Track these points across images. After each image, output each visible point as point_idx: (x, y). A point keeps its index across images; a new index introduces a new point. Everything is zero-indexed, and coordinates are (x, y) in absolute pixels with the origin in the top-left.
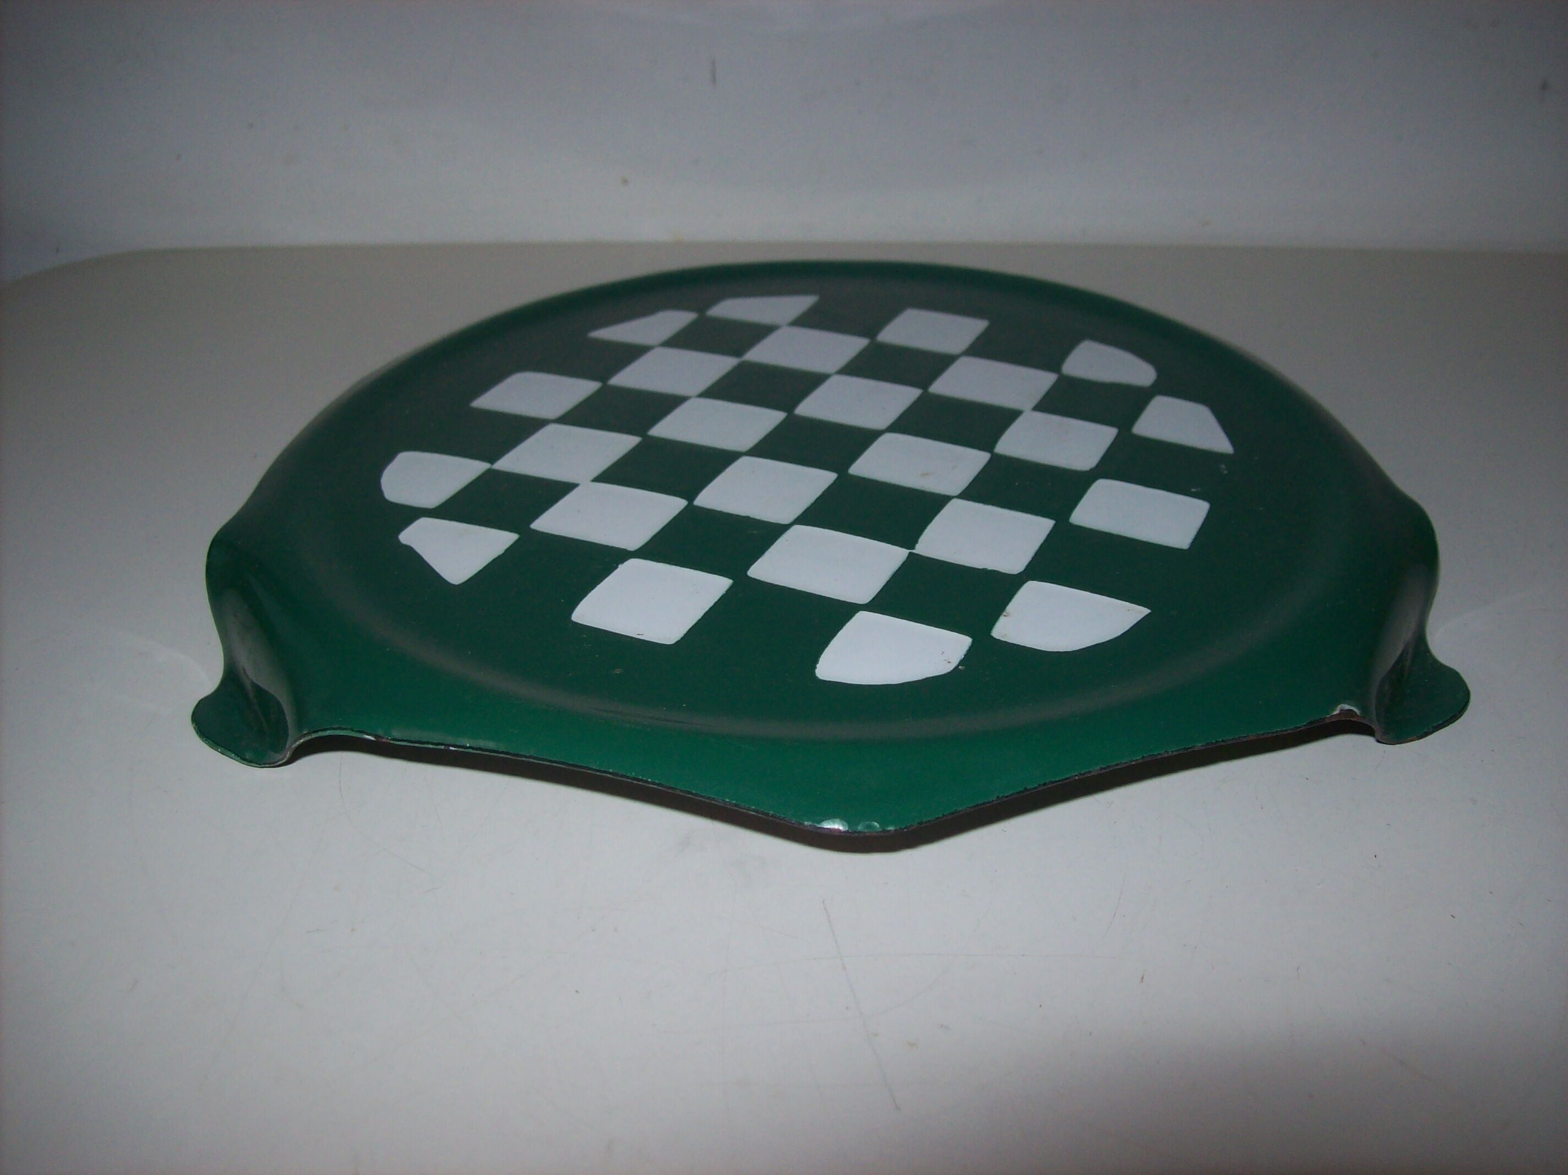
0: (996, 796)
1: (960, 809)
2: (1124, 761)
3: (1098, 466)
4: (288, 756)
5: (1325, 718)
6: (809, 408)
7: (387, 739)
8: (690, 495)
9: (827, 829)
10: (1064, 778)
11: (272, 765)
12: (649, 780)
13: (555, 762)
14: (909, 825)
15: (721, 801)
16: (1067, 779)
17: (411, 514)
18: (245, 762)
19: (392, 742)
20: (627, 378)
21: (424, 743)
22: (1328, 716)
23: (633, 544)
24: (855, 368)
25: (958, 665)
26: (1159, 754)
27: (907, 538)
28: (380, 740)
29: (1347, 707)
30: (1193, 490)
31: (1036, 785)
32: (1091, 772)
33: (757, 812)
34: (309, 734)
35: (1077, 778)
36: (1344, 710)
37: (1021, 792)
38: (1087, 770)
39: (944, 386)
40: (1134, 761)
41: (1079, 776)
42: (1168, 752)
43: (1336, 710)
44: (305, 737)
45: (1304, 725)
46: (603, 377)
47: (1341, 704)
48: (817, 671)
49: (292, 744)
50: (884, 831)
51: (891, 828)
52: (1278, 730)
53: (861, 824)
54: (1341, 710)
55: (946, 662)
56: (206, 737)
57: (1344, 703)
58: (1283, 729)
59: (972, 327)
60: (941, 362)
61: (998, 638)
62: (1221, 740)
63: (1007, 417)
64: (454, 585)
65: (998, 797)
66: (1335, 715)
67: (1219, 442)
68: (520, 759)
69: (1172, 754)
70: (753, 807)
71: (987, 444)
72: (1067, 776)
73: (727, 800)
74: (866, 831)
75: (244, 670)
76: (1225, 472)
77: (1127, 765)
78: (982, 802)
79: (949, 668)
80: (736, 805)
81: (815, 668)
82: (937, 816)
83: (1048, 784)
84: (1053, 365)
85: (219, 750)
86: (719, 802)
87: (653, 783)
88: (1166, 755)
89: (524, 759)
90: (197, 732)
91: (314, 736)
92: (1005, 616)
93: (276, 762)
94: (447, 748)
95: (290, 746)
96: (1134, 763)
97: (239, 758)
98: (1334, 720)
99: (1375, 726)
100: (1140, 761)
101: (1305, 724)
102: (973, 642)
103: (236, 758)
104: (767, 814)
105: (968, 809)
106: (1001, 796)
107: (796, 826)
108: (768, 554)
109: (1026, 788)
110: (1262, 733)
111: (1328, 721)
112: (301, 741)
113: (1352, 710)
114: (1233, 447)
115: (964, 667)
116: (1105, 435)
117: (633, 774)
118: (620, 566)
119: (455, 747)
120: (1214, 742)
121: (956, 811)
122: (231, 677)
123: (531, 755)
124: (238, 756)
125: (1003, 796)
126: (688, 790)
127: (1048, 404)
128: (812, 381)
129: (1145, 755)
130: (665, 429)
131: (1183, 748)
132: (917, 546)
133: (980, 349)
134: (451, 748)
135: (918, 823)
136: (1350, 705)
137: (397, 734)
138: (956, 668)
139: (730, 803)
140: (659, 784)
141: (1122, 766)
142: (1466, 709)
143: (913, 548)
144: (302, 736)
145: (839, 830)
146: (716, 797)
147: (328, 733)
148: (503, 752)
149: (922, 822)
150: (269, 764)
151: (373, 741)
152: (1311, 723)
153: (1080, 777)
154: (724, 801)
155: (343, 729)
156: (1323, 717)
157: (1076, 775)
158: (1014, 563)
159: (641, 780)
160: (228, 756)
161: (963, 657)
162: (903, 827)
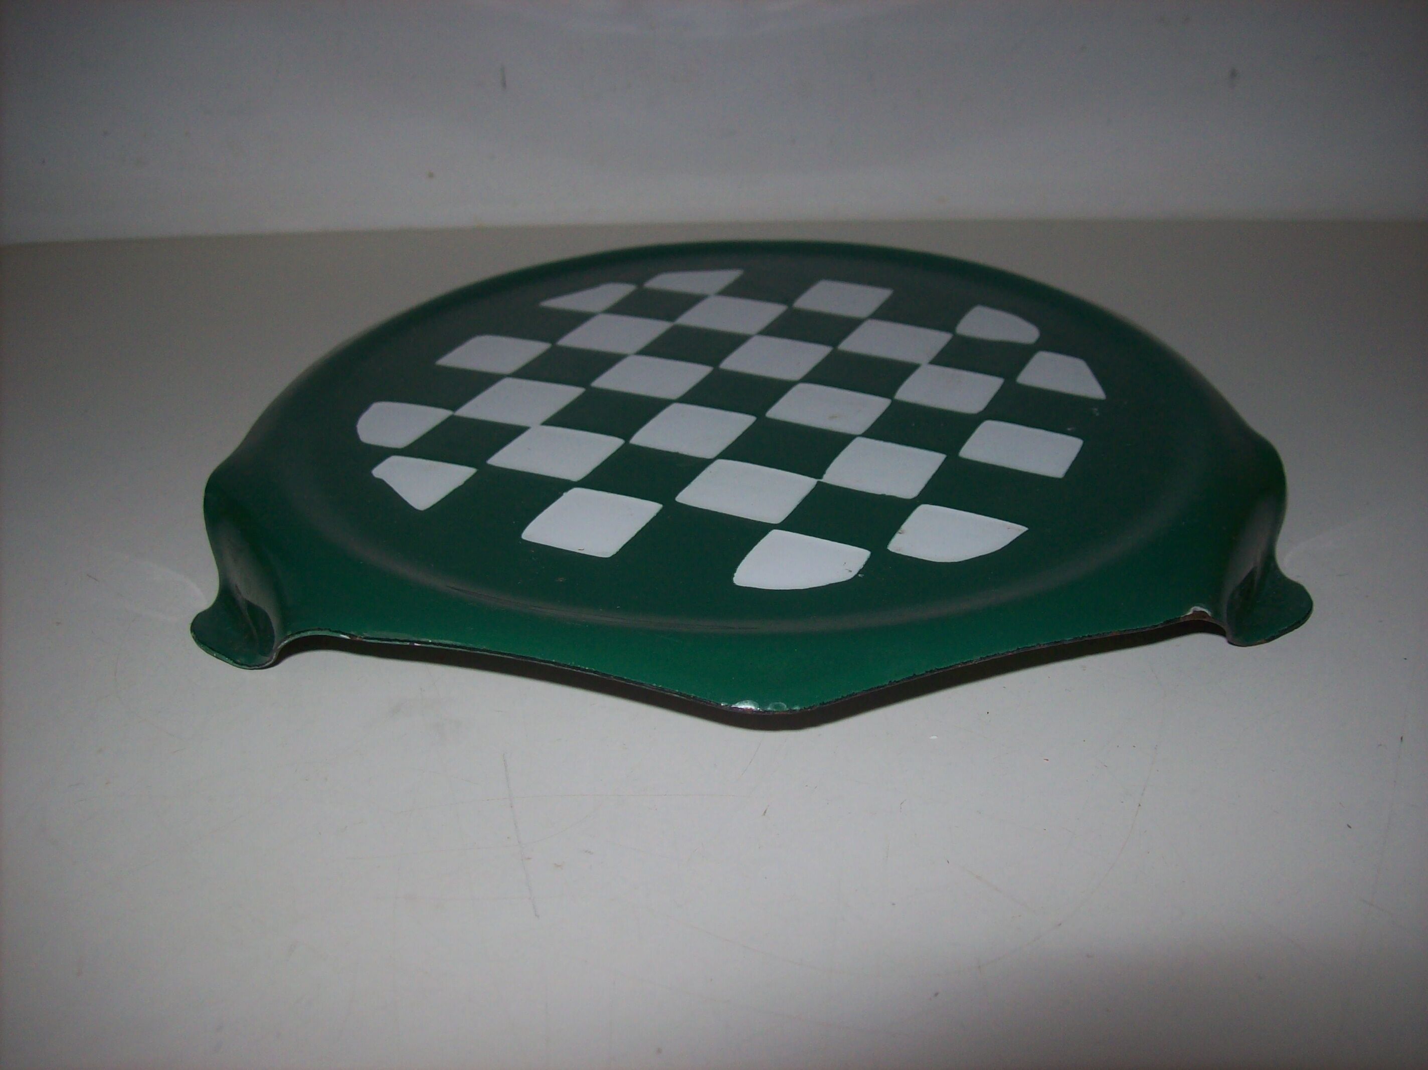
0: (889, 681)
1: (857, 691)
2: (1000, 653)
3: (985, 409)
4: (274, 657)
5: (1179, 618)
6: (733, 363)
7: (361, 638)
8: (627, 435)
9: (741, 709)
10: (948, 666)
11: (260, 667)
12: (587, 668)
13: (505, 654)
14: (813, 705)
15: (648, 685)
16: (951, 667)
17: (382, 453)
18: (237, 665)
19: (364, 640)
20: (574, 340)
21: (391, 640)
22: (1182, 616)
23: (576, 475)
24: (774, 330)
25: (858, 573)
26: (1032, 646)
27: (817, 471)
28: (354, 639)
29: (1199, 609)
30: (1069, 429)
31: (924, 672)
32: (972, 661)
33: (681, 694)
34: (292, 635)
35: (960, 666)
36: (1196, 611)
37: (911, 678)
38: (969, 660)
39: (852, 344)
40: (1010, 652)
41: (961, 665)
42: (1040, 645)
43: (1190, 611)
44: (289, 638)
45: (1161, 624)
46: (553, 339)
47: (1194, 606)
48: (734, 579)
49: (278, 645)
50: (791, 711)
51: (797, 708)
52: (1138, 627)
53: (771, 705)
54: (1195, 611)
55: (848, 571)
56: (203, 644)
57: (1197, 605)
58: (1143, 627)
59: (877, 296)
60: (850, 325)
61: (893, 551)
62: (1087, 635)
63: (906, 370)
64: (420, 511)
65: (890, 682)
66: (1189, 615)
67: (1092, 389)
68: (475, 652)
69: (1043, 647)
70: (677, 691)
71: (888, 393)
72: (952, 664)
73: (655, 685)
74: (775, 710)
75: (236, 587)
76: (1097, 414)
77: (1004, 656)
78: (876, 686)
79: (850, 576)
80: (662, 689)
81: (733, 576)
82: (837, 698)
83: (934, 671)
84: (949, 327)
85: (215, 655)
86: (647, 686)
87: (591, 671)
88: (1038, 648)
89: (478, 652)
90: (195, 640)
91: (297, 636)
92: (900, 533)
93: (264, 664)
94: (412, 644)
95: (276, 647)
96: (1010, 654)
97: (231, 662)
98: (1187, 619)
99: (1226, 628)
100: (1015, 652)
101: (1162, 622)
102: (872, 555)
103: (229, 661)
104: (689, 697)
105: (864, 692)
106: (893, 681)
107: (714, 706)
108: (693, 483)
109: (915, 675)
110: (1124, 629)
111: (1182, 621)
112: (285, 642)
113: (1203, 612)
114: (1106, 394)
115: (863, 575)
116: (993, 384)
117: (573, 663)
118: (564, 494)
119: (419, 643)
120: (1081, 637)
121: (853, 694)
122: (226, 594)
123: (484, 649)
124: (231, 660)
125: (895, 681)
126: (621, 676)
127: (943, 359)
128: (735, 341)
129: (1020, 648)
130: (607, 381)
131: (1053, 641)
132: (825, 476)
133: (885, 313)
134: (416, 644)
135: (820, 704)
136: (1201, 607)
137: (368, 635)
138: (856, 576)
139: (657, 688)
140: (595, 672)
141: (1000, 657)
142: (1309, 617)
143: (821, 477)
144: (287, 637)
145: (751, 709)
146: (644, 682)
147: (309, 633)
148: (460, 646)
149: (823, 703)
150: (258, 666)
151: (348, 640)
152: (1168, 622)
153: (963, 666)
154: (652, 685)
155: (322, 630)
156: (1178, 617)
157: (959, 664)
158: (909, 489)
159: (579, 669)
160: (222, 660)
161: (862, 567)
162: (806, 707)
